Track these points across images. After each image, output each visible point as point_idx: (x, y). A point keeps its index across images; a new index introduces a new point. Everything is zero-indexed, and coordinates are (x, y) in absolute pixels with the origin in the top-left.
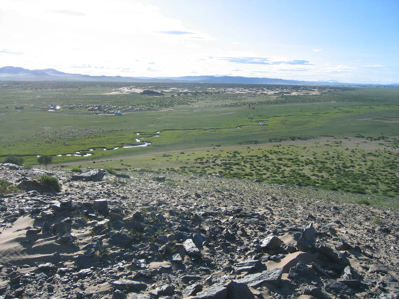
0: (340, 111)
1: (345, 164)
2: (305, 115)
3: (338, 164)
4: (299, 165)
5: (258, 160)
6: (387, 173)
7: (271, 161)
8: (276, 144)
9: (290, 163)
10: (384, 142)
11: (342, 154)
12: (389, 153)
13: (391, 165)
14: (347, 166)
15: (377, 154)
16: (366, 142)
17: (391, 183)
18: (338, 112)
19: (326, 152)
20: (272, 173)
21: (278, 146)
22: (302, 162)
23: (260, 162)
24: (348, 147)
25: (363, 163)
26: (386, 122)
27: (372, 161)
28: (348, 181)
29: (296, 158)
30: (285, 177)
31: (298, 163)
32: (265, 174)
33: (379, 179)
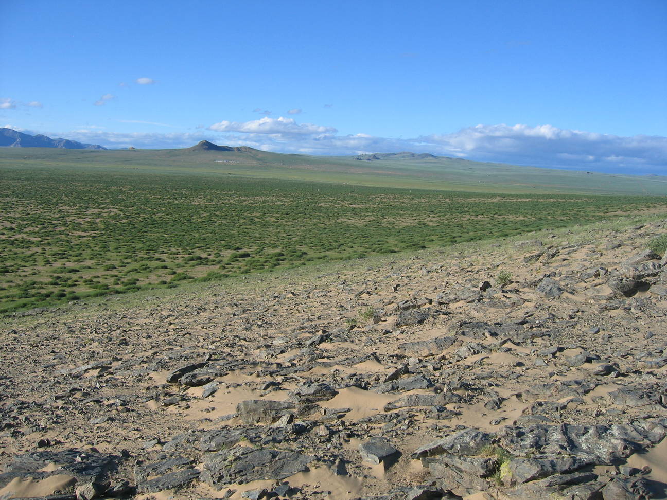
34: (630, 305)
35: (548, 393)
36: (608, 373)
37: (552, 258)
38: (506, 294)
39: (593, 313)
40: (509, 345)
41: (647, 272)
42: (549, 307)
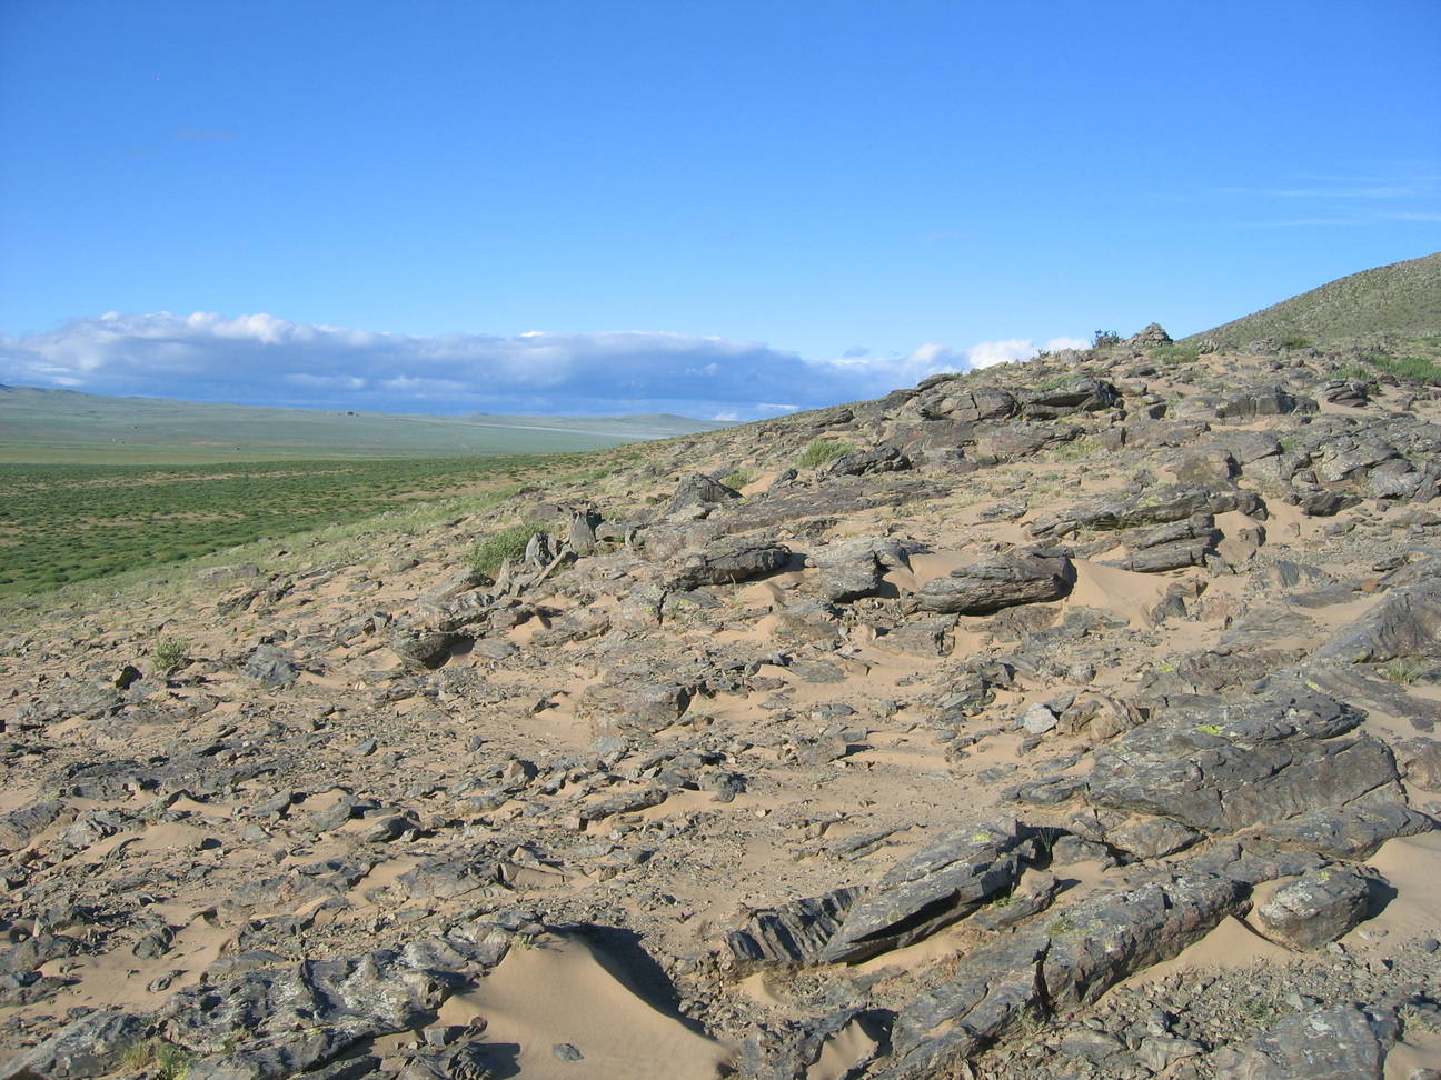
34: (436, 685)
35: (273, 898)
36: (397, 835)
37: (279, 599)
38: (175, 691)
39: (364, 710)
40: (184, 804)
41: (466, 614)
42: (272, 708)
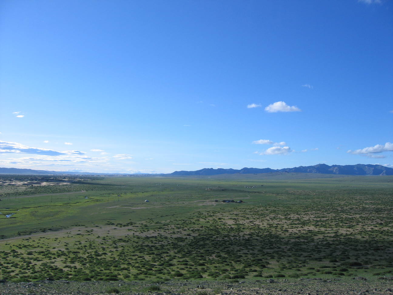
0: (91, 200)
1: (97, 252)
2: (56, 206)
3: (90, 252)
4: (51, 257)
5: (5, 256)
6: (137, 257)
7: (20, 257)
8: (26, 237)
9: (40, 256)
10: (132, 228)
11: (93, 242)
12: (137, 238)
13: (140, 249)
14: (99, 254)
15: (127, 240)
16: (116, 229)
17: (141, 266)
18: (88, 201)
19: (78, 242)
20: (21, 270)
21: (28, 240)
22: (54, 254)
23: (8, 258)
24: (100, 235)
25: (114, 250)
26: (133, 208)
27: (122, 246)
28: (101, 269)
29: (48, 250)
30: (35, 272)
31: (50, 255)
32: (13, 271)
33: (130, 264)
